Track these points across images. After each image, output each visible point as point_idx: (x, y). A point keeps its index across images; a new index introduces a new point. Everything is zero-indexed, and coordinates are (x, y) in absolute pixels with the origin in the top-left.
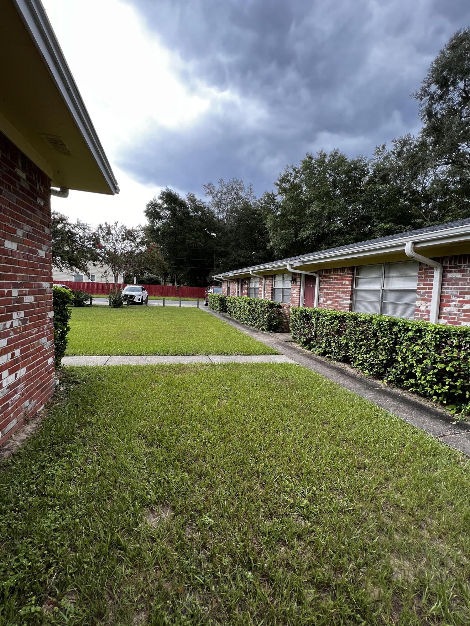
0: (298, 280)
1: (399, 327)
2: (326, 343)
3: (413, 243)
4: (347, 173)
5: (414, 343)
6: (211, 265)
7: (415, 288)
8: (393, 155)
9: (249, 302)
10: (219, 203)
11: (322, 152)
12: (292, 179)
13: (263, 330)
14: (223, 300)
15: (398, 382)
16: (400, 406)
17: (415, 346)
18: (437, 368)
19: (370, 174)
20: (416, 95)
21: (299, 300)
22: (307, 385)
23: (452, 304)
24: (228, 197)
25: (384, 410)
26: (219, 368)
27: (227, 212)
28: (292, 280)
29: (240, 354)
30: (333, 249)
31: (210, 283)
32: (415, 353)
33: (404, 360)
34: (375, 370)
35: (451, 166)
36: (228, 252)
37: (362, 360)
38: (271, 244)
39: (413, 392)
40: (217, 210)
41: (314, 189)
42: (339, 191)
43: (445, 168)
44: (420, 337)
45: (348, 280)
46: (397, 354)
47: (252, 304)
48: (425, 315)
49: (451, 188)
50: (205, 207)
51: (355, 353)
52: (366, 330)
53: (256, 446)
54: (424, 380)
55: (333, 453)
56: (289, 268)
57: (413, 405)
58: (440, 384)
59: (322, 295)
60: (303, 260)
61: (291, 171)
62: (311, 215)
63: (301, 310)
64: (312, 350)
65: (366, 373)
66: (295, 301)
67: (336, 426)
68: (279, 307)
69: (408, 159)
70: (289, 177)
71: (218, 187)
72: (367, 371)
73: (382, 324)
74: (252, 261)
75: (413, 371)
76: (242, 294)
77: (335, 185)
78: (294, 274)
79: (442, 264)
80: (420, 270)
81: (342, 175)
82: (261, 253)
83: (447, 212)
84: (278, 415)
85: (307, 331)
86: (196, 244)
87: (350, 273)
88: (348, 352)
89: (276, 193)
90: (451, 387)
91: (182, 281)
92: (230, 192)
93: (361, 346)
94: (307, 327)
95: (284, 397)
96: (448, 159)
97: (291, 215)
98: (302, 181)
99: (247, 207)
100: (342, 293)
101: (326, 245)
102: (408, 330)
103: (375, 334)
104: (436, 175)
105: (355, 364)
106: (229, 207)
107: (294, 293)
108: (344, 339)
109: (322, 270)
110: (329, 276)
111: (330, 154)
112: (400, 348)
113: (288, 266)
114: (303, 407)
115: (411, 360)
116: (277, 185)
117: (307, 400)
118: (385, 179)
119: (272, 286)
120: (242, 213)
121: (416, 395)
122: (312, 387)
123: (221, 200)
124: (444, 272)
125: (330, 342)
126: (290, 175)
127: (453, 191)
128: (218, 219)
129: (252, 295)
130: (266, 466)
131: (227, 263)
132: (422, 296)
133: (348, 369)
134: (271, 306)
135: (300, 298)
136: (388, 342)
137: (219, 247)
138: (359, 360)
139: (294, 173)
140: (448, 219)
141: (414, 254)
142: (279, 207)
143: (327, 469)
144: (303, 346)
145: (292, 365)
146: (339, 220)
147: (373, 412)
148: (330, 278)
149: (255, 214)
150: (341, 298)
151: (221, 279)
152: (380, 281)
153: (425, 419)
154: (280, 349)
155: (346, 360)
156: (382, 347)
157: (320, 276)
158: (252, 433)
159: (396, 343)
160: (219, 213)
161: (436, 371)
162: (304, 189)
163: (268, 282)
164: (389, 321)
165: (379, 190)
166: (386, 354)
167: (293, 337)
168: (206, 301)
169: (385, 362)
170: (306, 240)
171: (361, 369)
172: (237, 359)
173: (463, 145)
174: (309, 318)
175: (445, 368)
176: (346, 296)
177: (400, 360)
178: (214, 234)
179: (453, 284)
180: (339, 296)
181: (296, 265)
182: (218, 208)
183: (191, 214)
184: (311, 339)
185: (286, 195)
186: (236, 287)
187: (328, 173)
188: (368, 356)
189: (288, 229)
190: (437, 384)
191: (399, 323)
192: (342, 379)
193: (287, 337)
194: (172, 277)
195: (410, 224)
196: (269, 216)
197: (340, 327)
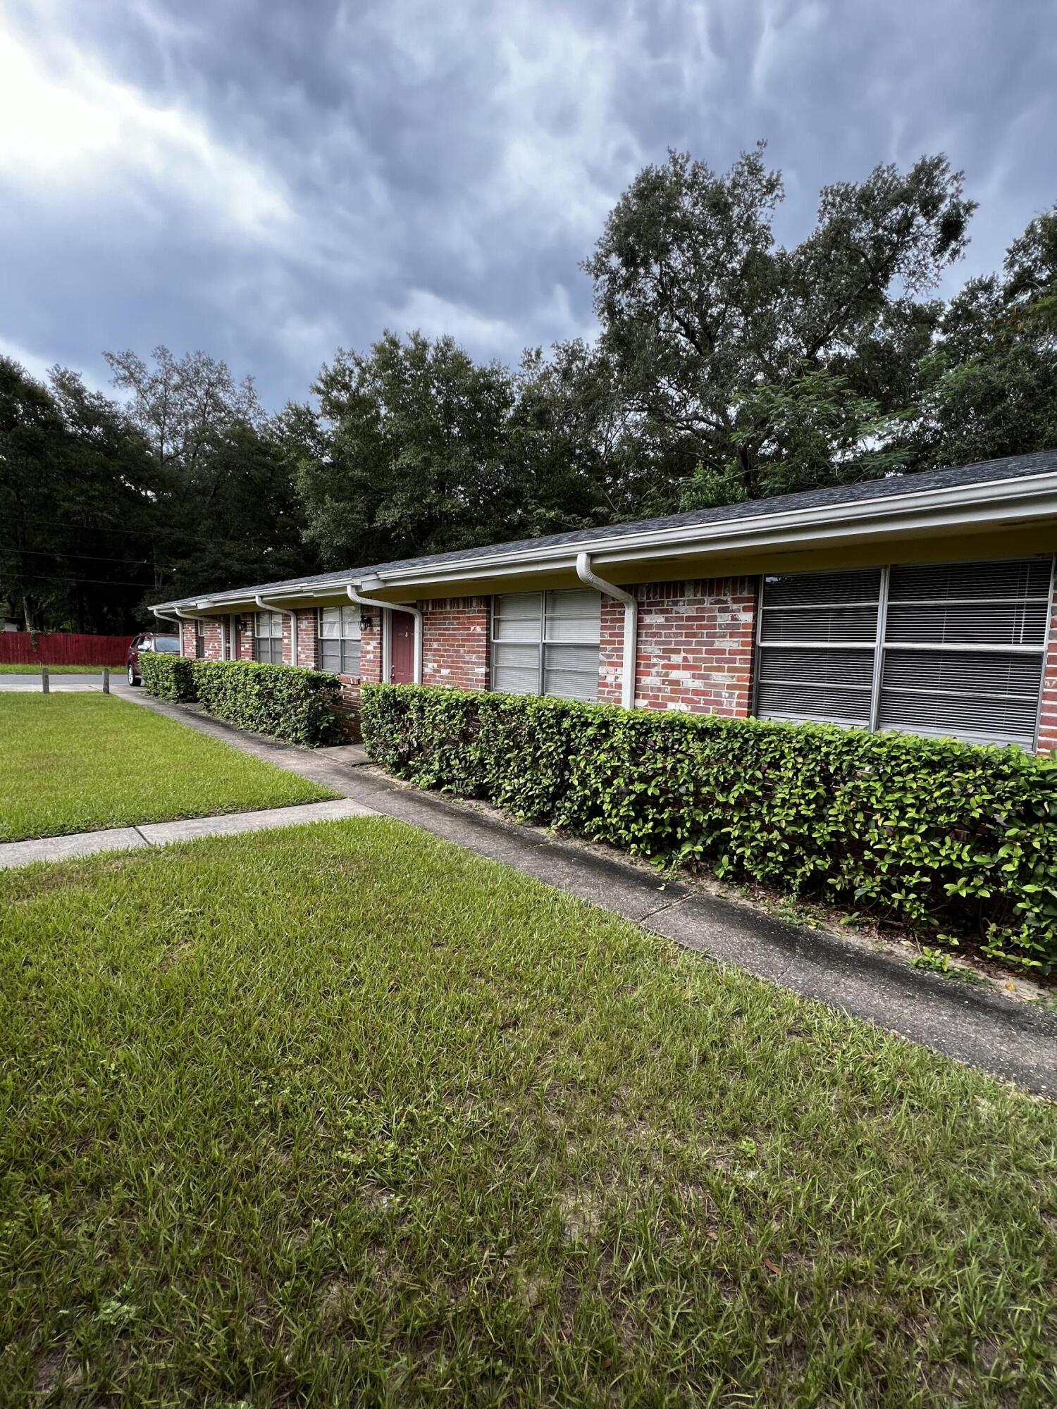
0: (376, 621)
1: (572, 719)
2: (440, 761)
3: (588, 554)
4: (473, 392)
5: (597, 748)
6: (146, 576)
7: (596, 640)
8: (555, 374)
9: (258, 676)
10: (161, 410)
11: (418, 335)
12: (354, 385)
13: (298, 742)
14: (183, 672)
15: (575, 827)
16: (580, 874)
17: (599, 755)
18: (634, 792)
19: (516, 403)
20: (588, 266)
21: (381, 666)
22: (399, 863)
23: (654, 670)
24: (185, 399)
25: (551, 888)
26: (170, 858)
27: (187, 439)
28: (363, 621)
29: (235, 811)
30: (449, 554)
31: (146, 625)
32: (600, 767)
33: (583, 782)
34: (536, 807)
35: (648, 415)
36: (196, 543)
37: (512, 791)
38: (311, 532)
39: (600, 842)
40: (153, 431)
41: (406, 416)
42: (457, 429)
43: (638, 417)
44: (607, 736)
45: (479, 624)
46: (571, 772)
47: (264, 680)
48: (614, 692)
49: (648, 455)
50: (115, 417)
51: (498, 778)
52: (516, 728)
53: (270, 1046)
54: (616, 816)
55: (453, 1011)
56: (350, 593)
57: (600, 867)
58: (641, 820)
59: (430, 655)
60: (383, 576)
61: (350, 363)
62: (402, 474)
63: (385, 692)
64: (412, 779)
65: (520, 817)
66: (372, 670)
67: (460, 947)
68: (335, 684)
69: (580, 387)
70: (347, 379)
71: (153, 368)
72: (521, 812)
73: (543, 715)
74: (264, 570)
75: (598, 802)
76: (238, 654)
77: (449, 413)
78: (364, 608)
79: (636, 596)
80: (604, 606)
81: (463, 394)
82: (287, 552)
83: (645, 499)
84: (330, 951)
85: (398, 738)
86: (93, 516)
87: (483, 608)
88: (485, 777)
89: (316, 408)
90: (658, 823)
91: (51, 616)
92: (191, 386)
93: (509, 761)
94: (400, 729)
95: (346, 904)
96: (642, 401)
97: (355, 467)
98: (378, 392)
99: (243, 433)
100: (469, 652)
101: (437, 543)
102: (586, 724)
103: (531, 735)
104: (627, 428)
105: (500, 800)
106: (191, 426)
107: (368, 652)
108: (476, 749)
109: (427, 601)
110: (441, 613)
111: (435, 344)
112: (574, 760)
113: (349, 588)
114: (390, 919)
115: (594, 781)
116: (319, 391)
117: (400, 900)
118: (542, 419)
119: (316, 634)
120: (229, 447)
121: (605, 847)
122: (410, 866)
123: (164, 403)
124: (639, 613)
125: (448, 759)
126: (347, 372)
127: (653, 462)
128: (159, 453)
129: (266, 657)
130: (296, 1090)
131: (195, 574)
132: (609, 656)
133: (486, 812)
134: (315, 682)
135: (381, 662)
136: (555, 750)
137: (168, 530)
138: (507, 792)
139: (357, 370)
140: (647, 511)
141: (591, 577)
142: (327, 447)
143: (440, 1051)
144: (394, 773)
145: (366, 821)
146: (461, 492)
147: (531, 896)
148: (444, 619)
149: (266, 453)
150: (468, 663)
151: (174, 615)
152: (538, 626)
153: (619, 891)
154: (339, 784)
155: (482, 793)
156: (545, 760)
157: (423, 614)
158: (259, 1015)
159: (568, 752)
160: (162, 438)
161: (633, 797)
162: (383, 411)
163: (304, 624)
164: (555, 709)
165: (534, 441)
166: (553, 774)
167: (369, 753)
168: (135, 673)
169: (551, 789)
170: (394, 529)
171: (511, 810)
172: (224, 825)
173: (663, 381)
174: (402, 708)
175: (646, 790)
176: (477, 657)
177: (576, 783)
178: (149, 493)
179: (654, 635)
180: (463, 657)
181: (367, 587)
182: (159, 424)
183: (71, 429)
184: (409, 756)
185: (342, 418)
186: (222, 636)
187: (434, 387)
188: (522, 781)
189: (351, 500)
190: (635, 820)
191: (572, 712)
192: (474, 836)
193: (356, 754)
194: (13, 605)
195: (589, 515)
196: (302, 464)
197: (468, 724)
